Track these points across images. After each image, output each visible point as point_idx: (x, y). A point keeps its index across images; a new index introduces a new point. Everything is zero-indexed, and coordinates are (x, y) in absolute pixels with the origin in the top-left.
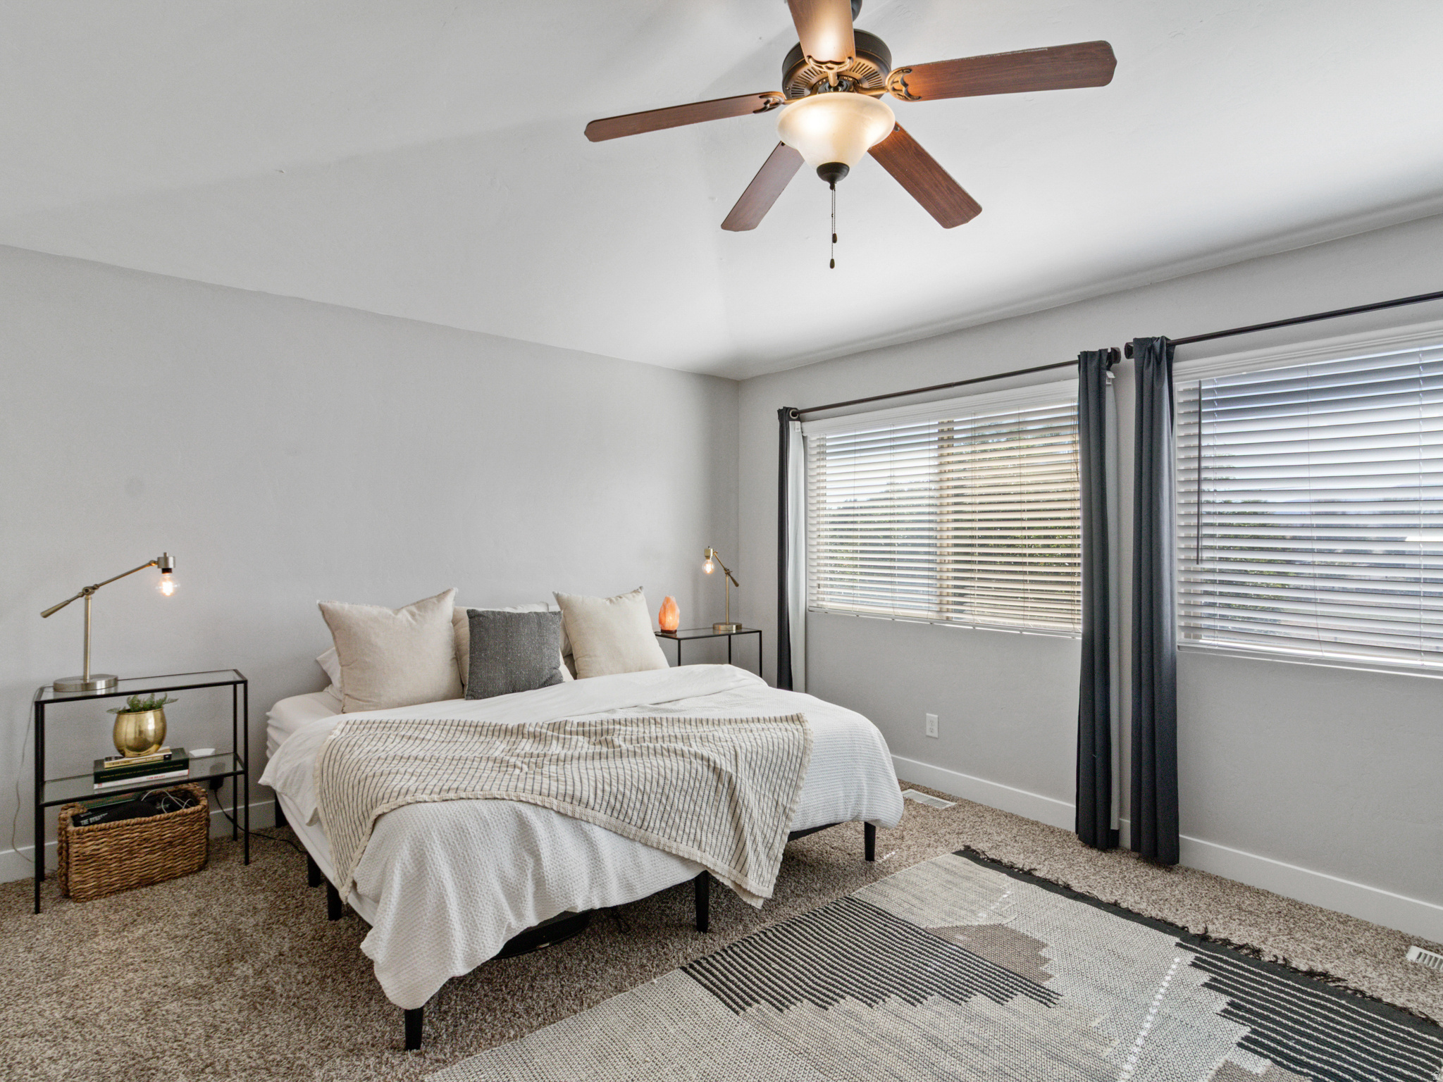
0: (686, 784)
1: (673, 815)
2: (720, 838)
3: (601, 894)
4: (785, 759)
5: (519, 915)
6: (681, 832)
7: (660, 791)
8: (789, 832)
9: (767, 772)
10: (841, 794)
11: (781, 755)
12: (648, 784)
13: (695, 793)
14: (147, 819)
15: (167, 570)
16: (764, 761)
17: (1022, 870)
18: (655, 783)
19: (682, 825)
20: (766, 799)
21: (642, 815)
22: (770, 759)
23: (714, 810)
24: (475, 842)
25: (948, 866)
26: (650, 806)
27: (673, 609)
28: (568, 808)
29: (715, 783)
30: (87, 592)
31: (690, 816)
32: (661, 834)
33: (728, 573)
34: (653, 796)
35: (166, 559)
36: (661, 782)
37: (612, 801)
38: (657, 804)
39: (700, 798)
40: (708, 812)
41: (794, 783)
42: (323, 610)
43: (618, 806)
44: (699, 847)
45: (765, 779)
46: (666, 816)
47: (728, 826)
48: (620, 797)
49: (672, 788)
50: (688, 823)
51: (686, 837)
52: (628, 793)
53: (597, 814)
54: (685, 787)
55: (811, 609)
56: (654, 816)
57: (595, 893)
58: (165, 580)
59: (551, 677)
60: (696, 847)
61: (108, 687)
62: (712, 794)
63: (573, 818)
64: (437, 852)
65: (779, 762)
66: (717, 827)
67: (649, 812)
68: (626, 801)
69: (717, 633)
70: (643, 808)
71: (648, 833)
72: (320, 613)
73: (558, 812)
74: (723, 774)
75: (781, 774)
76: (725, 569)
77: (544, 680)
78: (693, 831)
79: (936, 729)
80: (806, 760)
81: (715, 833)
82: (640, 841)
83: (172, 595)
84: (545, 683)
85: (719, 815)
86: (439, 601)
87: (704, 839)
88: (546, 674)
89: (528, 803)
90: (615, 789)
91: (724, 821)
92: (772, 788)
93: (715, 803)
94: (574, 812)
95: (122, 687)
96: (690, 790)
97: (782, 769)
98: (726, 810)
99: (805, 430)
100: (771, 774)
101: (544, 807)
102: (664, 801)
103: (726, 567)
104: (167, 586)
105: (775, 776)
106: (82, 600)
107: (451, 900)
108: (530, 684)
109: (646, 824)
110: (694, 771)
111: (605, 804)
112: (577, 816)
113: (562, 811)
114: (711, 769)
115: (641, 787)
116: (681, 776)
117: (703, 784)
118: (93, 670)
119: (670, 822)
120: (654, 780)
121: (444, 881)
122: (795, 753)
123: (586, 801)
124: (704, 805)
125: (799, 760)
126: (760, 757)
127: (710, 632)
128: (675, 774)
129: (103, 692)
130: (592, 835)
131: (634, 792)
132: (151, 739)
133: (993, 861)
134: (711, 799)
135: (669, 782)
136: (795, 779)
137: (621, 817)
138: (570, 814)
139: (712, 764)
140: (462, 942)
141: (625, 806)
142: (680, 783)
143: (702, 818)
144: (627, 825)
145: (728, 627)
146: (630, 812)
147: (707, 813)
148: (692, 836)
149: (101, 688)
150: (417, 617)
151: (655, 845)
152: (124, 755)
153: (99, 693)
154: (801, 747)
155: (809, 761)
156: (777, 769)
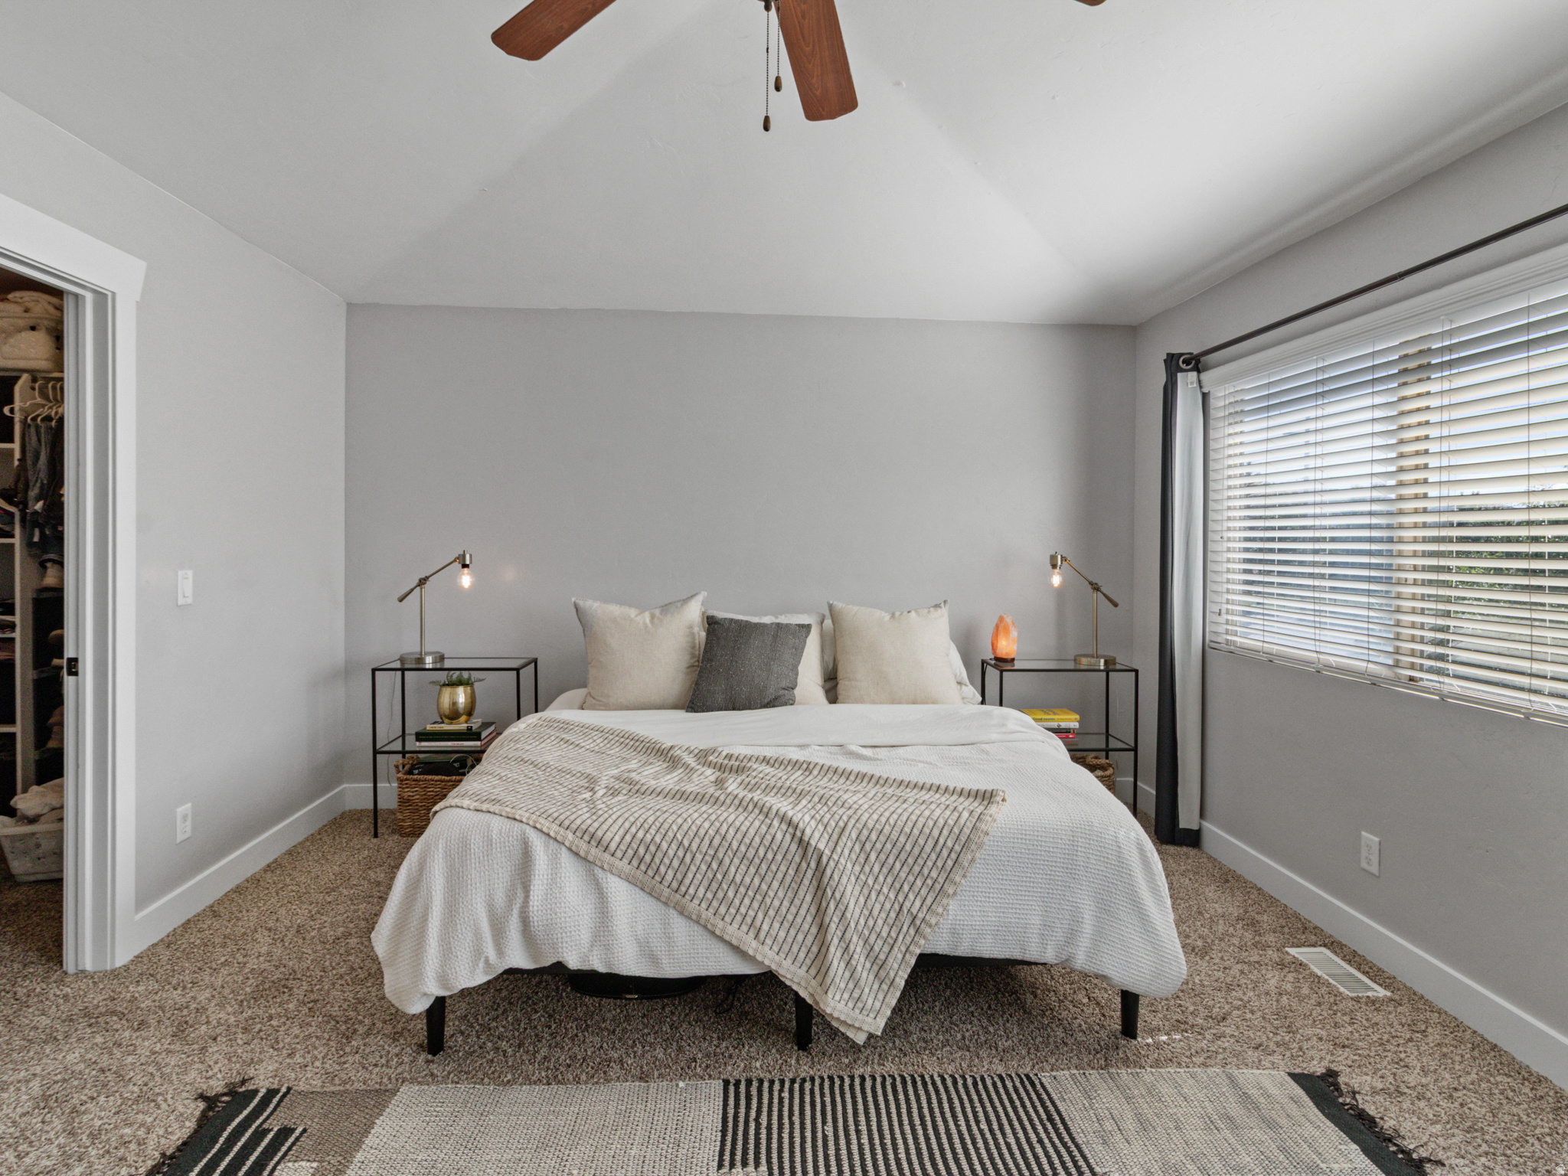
0: (752, 851)
1: (725, 886)
2: (793, 932)
3: (604, 956)
4: (928, 849)
5: (500, 952)
6: (733, 911)
7: (711, 852)
8: (918, 951)
9: (891, 860)
10: (1036, 921)
11: (921, 841)
12: (697, 840)
13: (764, 867)
14: (446, 778)
15: (465, 566)
16: (889, 846)
17: (1407, 1153)
18: (706, 841)
19: (737, 902)
20: (882, 898)
21: (679, 876)
22: (899, 845)
23: (790, 894)
24: (473, 861)
25: (1252, 1092)
26: (693, 868)
27: (1007, 631)
28: (583, 847)
29: (797, 859)
30: (422, 582)
31: (751, 893)
32: (704, 905)
33: (1096, 588)
34: (699, 857)
35: (464, 556)
36: (716, 842)
37: (642, 851)
38: (704, 867)
39: (770, 874)
40: (781, 894)
41: (938, 886)
42: (577, 608)
43: (648, 858)
44: (756, 937)
45: (885, 870)
46: (715, 885)
47: (809, 919)
48: (653, 848)
49: (729, 852)
50: (747, 901)
51: (739, 918)
52: (665, 845)
53: (617, 862)
54: (750, 854)
55: (1213, 645)
56: (696, 882)
57: (595, 953)
58: (463, 574)
59: (776, 698)
60: (752, 935)
61: (434, 662)
62: (791, 872)
63: (585, 859)
64: (436, 861)
65: (916, 851)
66: (790, 917)
67: (690, 875)
68: (659, 855)
69: (1078, 667)
70: (683, 869)
71: (684, 901)
72: (574, 610)
73: (570, 849)
74: (810, 850)
75: (917, 869)
76: (1091, 583)
77: (766, 701)
78: (751, 913)
79: (1375, 859)
80: (966, 859)
81: (786, 924)
82: (674, 907)
83: (470, 587)
84: (768, 703)
85: (797, 902)
86: (682, 605)
87: (765, 927)
88: (771, 692)
89: (541, 831)
90: (649, 837)
91: (803, 912)
92: (897, 885)
93: (793, 885)
94: (587, 853)
95: (447, 664)
96: (757, 861)
97: (921, 861)
98: (809, 898)
99: (1204, 383)
100: (898, 865)
101: (555, 839)
102: (715, 866)
103: (1091, 580)
104: (466, 580)
105: (906, 869)
106: (418, 588)
107: (435, 913)
108: (750, 703)
109: (683, 889)
110: (769, 837)
111: (630, 852)
112: (590, 858)
113: (574, 848)
114: (796, 840)
115: (686, 843)
116: (747, 841)
117: (779, 857)
118: (428, 648)
119: (720, 894)
120: (707, 838)
121: (434, 893)
122: (950, 844)
123: (605, 844)
124: (776, 884)
125: (954, 856)
126: (882, 838)
127: (1071, 665)
128: (739, 836)
129: (431, 666)
130: (604, 885)
131: (674, 846)
132: (461, 711)
133: (1362, 1115)
134: (788, 879)
135: (727, 845)
136: (941, 880)
137: (650, 873)
138: (582, 853)
139: (798, 834)
140: (435, 960)
141: (657, 861)
142: (743, 848)
143: (768, 901)
144: (658, 885)
145: (1093, 660)
146: (663, 869)
147: (777, 895)
148: (749, 920)
149: (429, 661)
150: (656, 620)
151: (694, 917)
152: (443, 722)
153: (427, 666)
154: (963, 839)
155: (973, 860)
156: (911, 861)
